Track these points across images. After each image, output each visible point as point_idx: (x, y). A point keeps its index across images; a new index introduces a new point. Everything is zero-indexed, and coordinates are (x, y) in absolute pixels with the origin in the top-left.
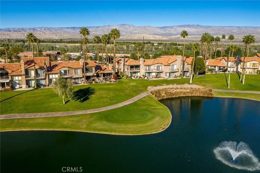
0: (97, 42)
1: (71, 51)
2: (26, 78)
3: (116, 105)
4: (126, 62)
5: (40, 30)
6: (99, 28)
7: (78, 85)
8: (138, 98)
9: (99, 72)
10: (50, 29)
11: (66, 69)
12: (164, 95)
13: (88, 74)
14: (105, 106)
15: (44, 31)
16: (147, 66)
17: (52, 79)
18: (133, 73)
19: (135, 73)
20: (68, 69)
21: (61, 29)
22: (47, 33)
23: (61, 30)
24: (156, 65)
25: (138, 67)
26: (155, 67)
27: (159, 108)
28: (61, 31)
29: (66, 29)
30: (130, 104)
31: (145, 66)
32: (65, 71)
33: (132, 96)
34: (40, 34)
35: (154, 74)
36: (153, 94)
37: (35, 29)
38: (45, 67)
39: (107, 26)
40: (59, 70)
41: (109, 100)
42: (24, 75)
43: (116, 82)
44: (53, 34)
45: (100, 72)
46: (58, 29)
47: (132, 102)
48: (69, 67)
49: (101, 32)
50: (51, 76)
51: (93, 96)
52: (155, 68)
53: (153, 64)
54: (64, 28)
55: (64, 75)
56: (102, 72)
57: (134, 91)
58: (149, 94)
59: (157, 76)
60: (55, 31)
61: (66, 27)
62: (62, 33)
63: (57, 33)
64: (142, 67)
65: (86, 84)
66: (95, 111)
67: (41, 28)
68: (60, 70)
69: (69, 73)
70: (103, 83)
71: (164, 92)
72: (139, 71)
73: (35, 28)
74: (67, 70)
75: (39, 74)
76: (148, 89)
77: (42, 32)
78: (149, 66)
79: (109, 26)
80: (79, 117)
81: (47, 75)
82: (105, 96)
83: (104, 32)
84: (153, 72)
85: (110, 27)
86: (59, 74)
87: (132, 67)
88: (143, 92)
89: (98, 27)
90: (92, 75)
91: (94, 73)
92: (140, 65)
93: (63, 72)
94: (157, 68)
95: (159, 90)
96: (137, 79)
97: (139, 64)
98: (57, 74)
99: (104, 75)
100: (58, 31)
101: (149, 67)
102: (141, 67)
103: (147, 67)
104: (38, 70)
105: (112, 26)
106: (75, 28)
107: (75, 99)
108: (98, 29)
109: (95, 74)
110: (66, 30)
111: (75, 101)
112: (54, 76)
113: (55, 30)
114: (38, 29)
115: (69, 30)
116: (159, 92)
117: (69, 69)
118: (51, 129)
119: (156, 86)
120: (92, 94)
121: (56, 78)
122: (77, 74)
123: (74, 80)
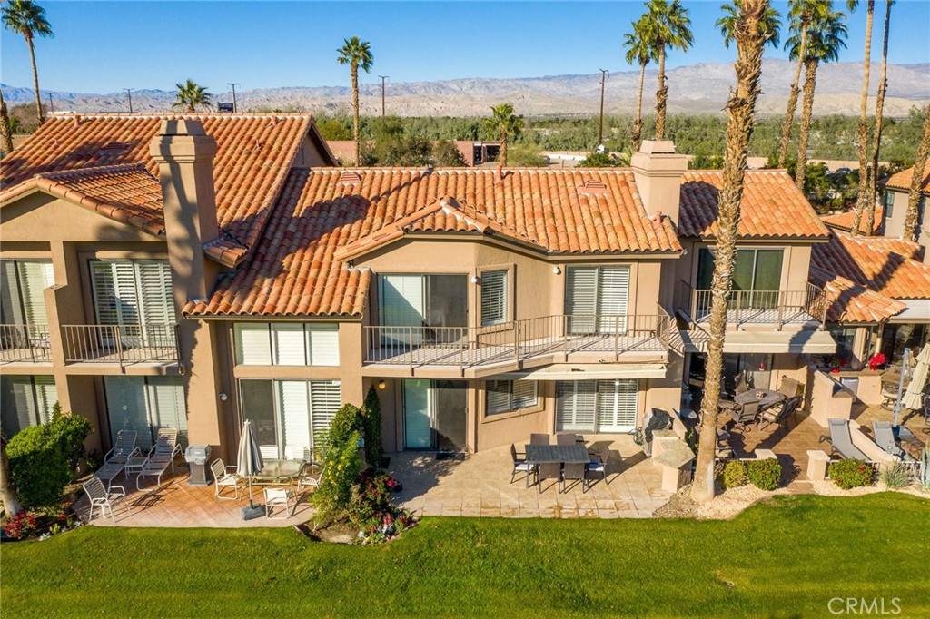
5: (458, 89)
10: (489, 83)
11: (462, 259)
15: (471, 92)
17: (267, 384)
20: (479, 261)
21: (526, 84)
22: (478, 98)
23: (526, 86)
28: (524, 89)
29: (541, 83)
32: (445, 289)
34: (457, 103)
37: (441, 86)
40: (363, 268)
46: (516, 84)
48: (491, 238)
50: (254, 350)
54: (534, 79)
55: (431, 336)
60: (504, 90)
61: (542, 76)
62: (527, 95)
63: (511, 96)
67: (462, 82)
68: (377, 265)
69: (489, 315)
73: (445, 82)
74: (463, 278)
75: (129, 312)
77: (462, 96)
79: (697, 67)
81: (203, 335)
85: (701, 72)
86: (354, 331)
93: (412, 292)
98: (330, 321)
100: (515, 90)
104: (101, 255)
105: (709, 66)
106: (570, 77)
110: (543, 85)
112: (291, 343)
113: (504, 88)
114: (451, 85)
115: (552, 85)
117: (499, 260)
121: (318, 384)
122: (596, 333)
123: (551, 401)
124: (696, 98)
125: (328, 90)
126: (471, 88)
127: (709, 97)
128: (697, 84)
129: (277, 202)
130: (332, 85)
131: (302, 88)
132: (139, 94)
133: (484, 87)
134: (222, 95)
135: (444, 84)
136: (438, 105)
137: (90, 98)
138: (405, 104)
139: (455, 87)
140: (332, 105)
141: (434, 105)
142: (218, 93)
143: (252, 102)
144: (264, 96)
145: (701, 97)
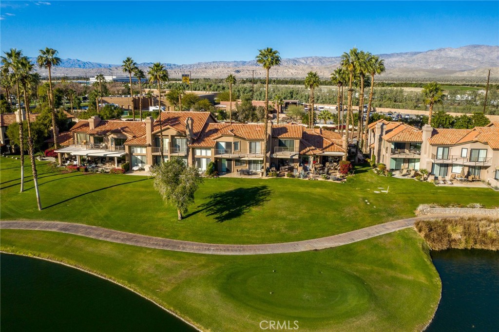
0: (340, 82)
1: (323, 102)
2: (153, 151)
3: (291, 245)
4: (386, 134)
5: (305, 62)
6: (418, 55)
7: (250, 177)
8: (369, 235)
9: (309, 151)
10: (321, 59)
11: (231, 140)
12: (460, 237)
13: (279, 155)
14: (263, 241)
15: (312, 64)
16: (439, 146)
17: (200, 158)
18: (403, 160)
19: (409, 161)
20: (234, 140)
22: (315, 67)
24: (469, 146)
25: (416, 146)
26: (465, 151)
27: (410, 278)
30: (331, 248)
31: (433, 145)
32: (228, 145)
33: (357, 226)
34: (303, 70)
35: (457, 170)
36: (420, 231)
38: (188, 133)
39: (436, 50)
40: (215, 141)
41: (286, 228)
42: (149, 145)
43: (340, 180)
44: (325, 68)
45: (311, 152)
47: (342, 244)
48: (236, 136)
49: (421, 63)
50: (198, 153)
51: (254, 210)
52: (464, 154)
53: (461, 142)
55: (226, 152)
56: (318, 152)
57: (372, 212)
58: (410, 227)
59: (467, 177)
63: (333, 66)
64: (426, 148)
65: (267, 178)
66: (228, 250)
67: (307, 59)
68: (218, 140)
69: (236, 148)
70: (307, 179)
71: (460, 229)
72: (417, 156)
73: (298, 59)
74: (231, 143)
76: (417, 212)
77: (306, 66)
78: (445, 146)
79: (440, 50)
80: (179, 258)
81: (191, 150)
82: (284, 213)
83: (427, 62)
84: (457, 165)
85: (442, 53)
86: (213, 150)
87: (400, 146)
88: (398, 219)
89: (416, 53)
90: (289, 157)
91: (294, 153)
92: (421, 143)
93: (223, 145)
94: (469, 155)
95: (446, 221)
96: (406, 177)
97: (419, 140)
98: (209, 148)
99: (324, 159)
100: (335, 63)
101: (446, 150)
102: (423, 146)
103: (441, 150)
104: (175, 137)
105: (447, 50)
107: (210, 210)
108: (415, 57)
109: (296, 157)
111: (207, 216)
112: (204, 152)
113: (330, 62)
114: (301, 61)
116: (444, 228)
117: (237, 140)
118: (105, 277)
119: (447, 206)
120: (257, 205)
121: (208, 158)
122: (255, 153)
123: (247, 165)
124: (439, 67)
125: (236, 63)
126: (312, 62)
127: (446, 67)
128: (439, 60)
129: (203, 129)
130: (239, 60)
131: (223, 62)
132: (142, 65)
133: (319, 62)
134: (183, 65)
135: (297, 60)
136: (293, 71)
137: (119, 67)
138: (276, 71)
139: (303, 61)
140: (238, 71)
141: (291, 71)
142: (181, 65)
143: (197, 69)
144: (204, 66)
145: (441, 67)
